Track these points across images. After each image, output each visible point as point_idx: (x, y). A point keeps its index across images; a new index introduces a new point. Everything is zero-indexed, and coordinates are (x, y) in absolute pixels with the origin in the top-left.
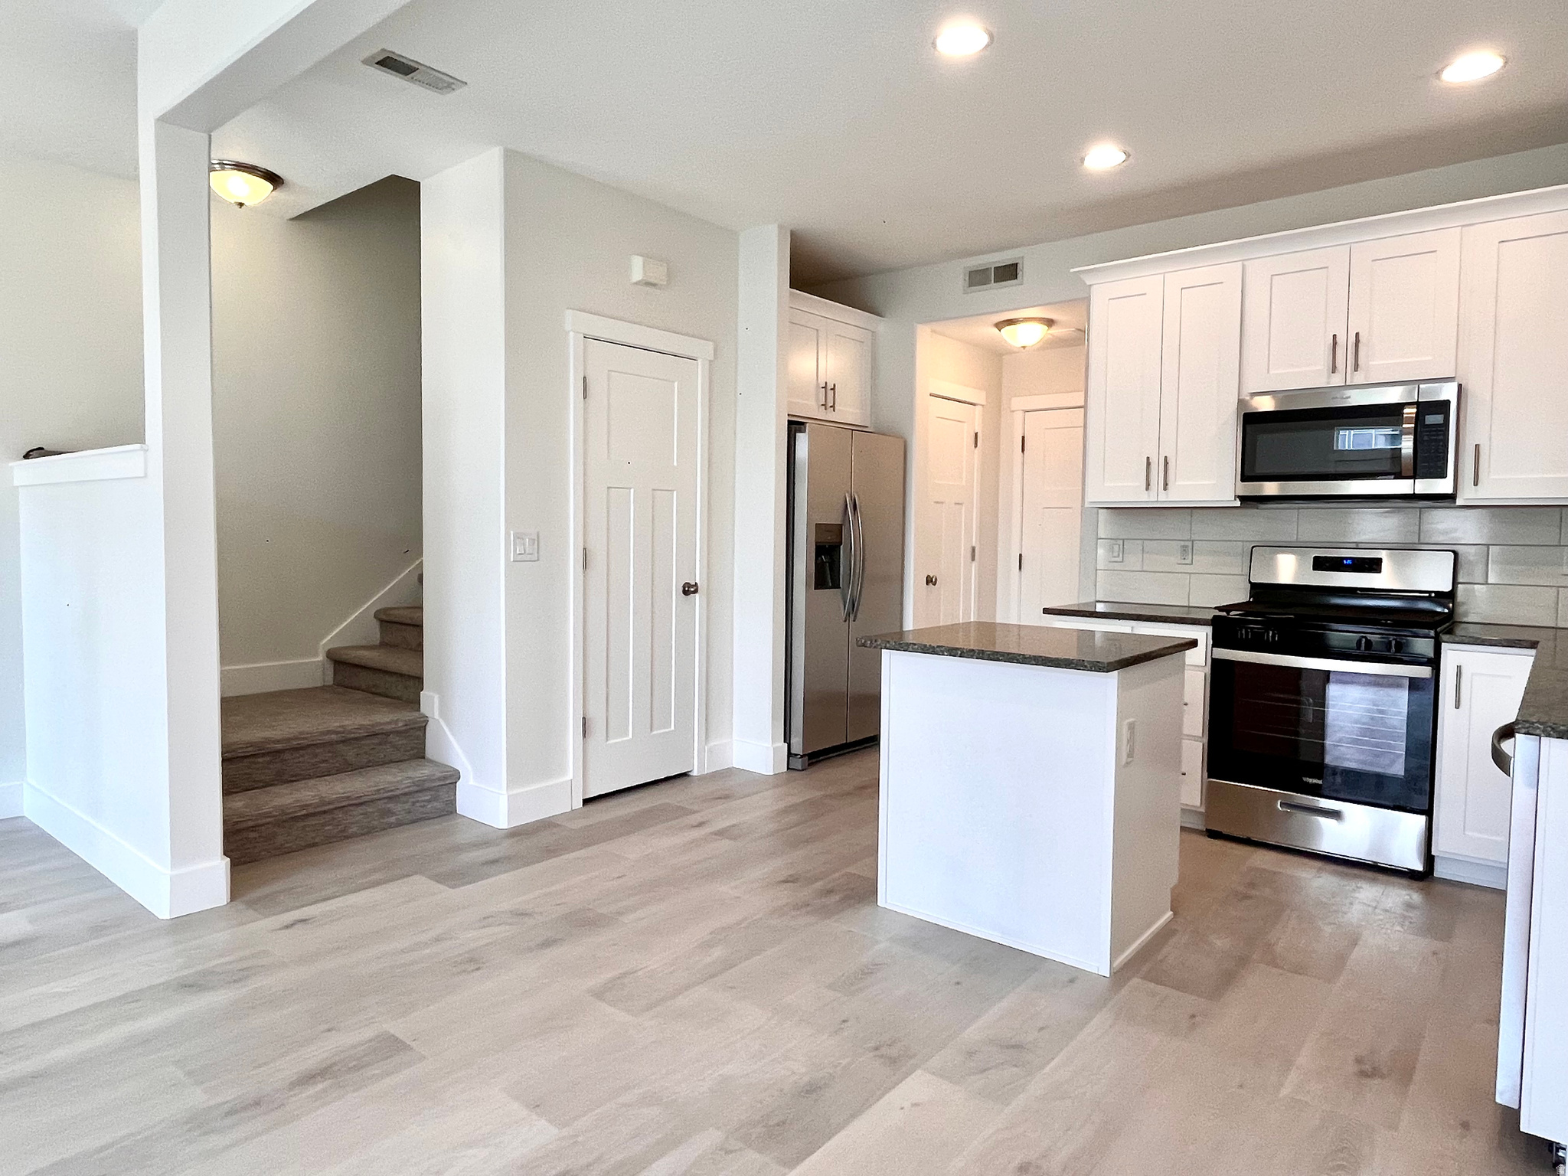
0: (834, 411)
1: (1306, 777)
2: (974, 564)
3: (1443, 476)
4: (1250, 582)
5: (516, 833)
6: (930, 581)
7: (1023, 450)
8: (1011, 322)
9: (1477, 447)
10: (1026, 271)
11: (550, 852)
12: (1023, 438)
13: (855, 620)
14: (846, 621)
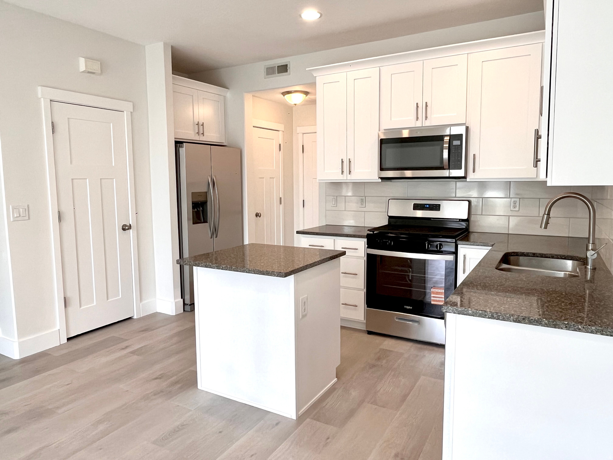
0: (203, 136)
1: (405, 306)
2: (281, 207)
3: (461, 168)
4: (388, 215)
5: (24, 361)
6: (257, 215)
7: (303, 152)
8: (289, 92)
9: (474, 155)
10: (291, 68)
11: (37, 372)
12: (303, 146)
13: (216, 237)
14: (211, 238)
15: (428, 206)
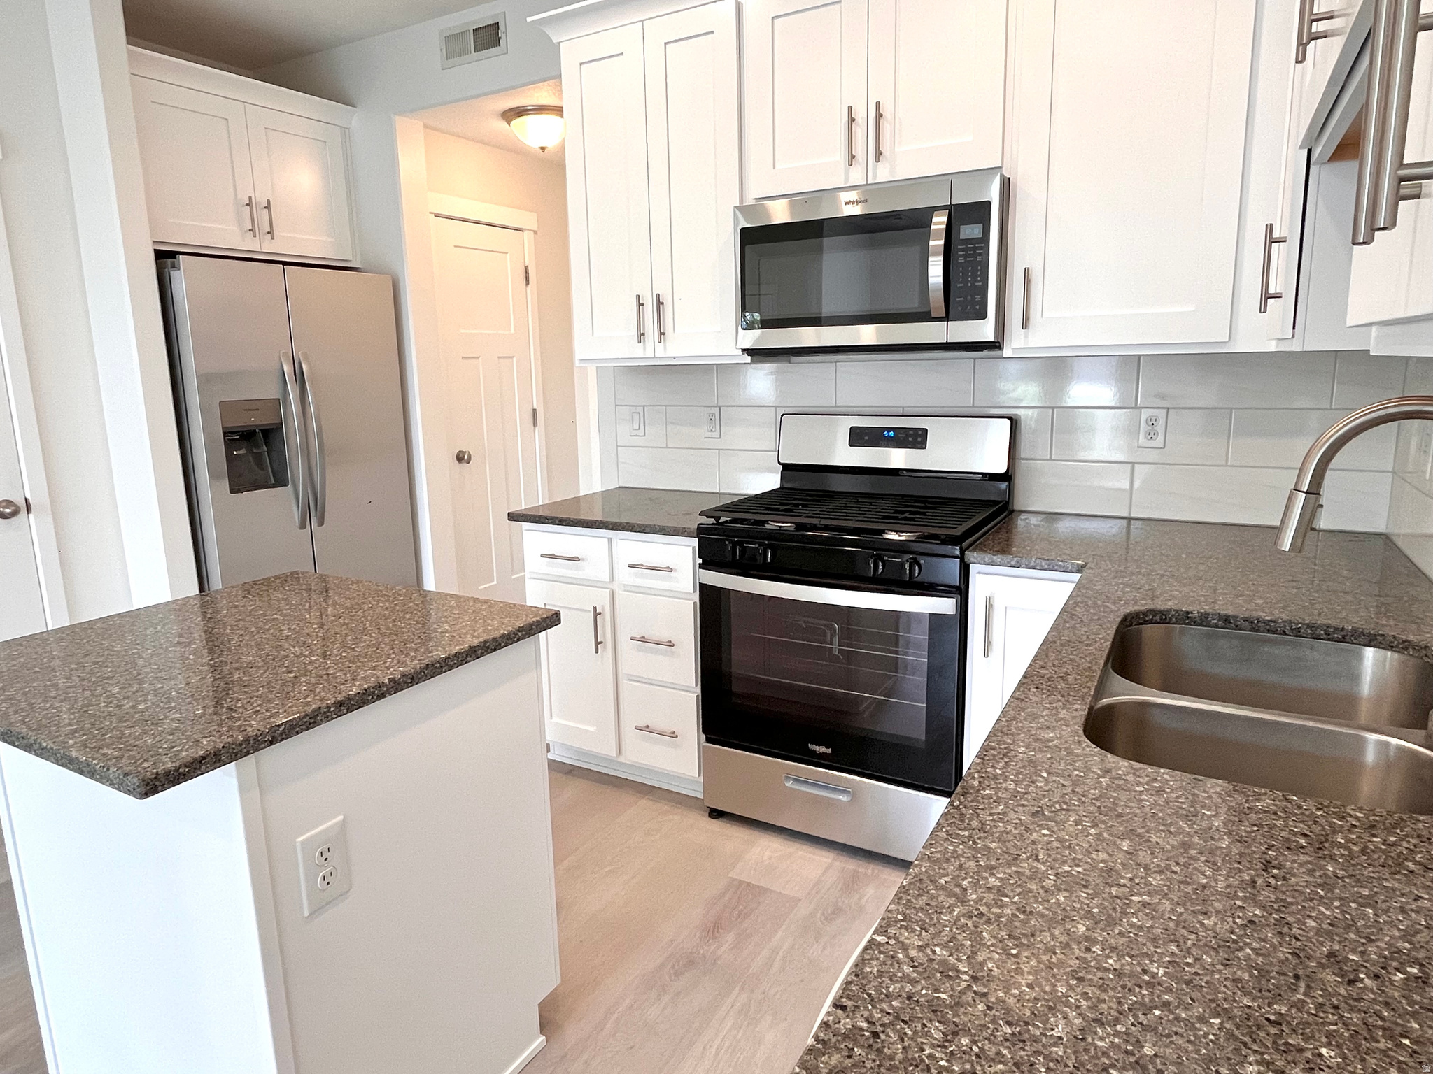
0: (273, 238)
1: (812, 743)
2: (537, 431)
3: (982, 315)
4: (779, 463)
6: (461, 458)
8: (519, 112)
9: (1027, 270)
10: (509, 34)
13: (321, 523)
14: (303, 526)
15: (892, 434)
